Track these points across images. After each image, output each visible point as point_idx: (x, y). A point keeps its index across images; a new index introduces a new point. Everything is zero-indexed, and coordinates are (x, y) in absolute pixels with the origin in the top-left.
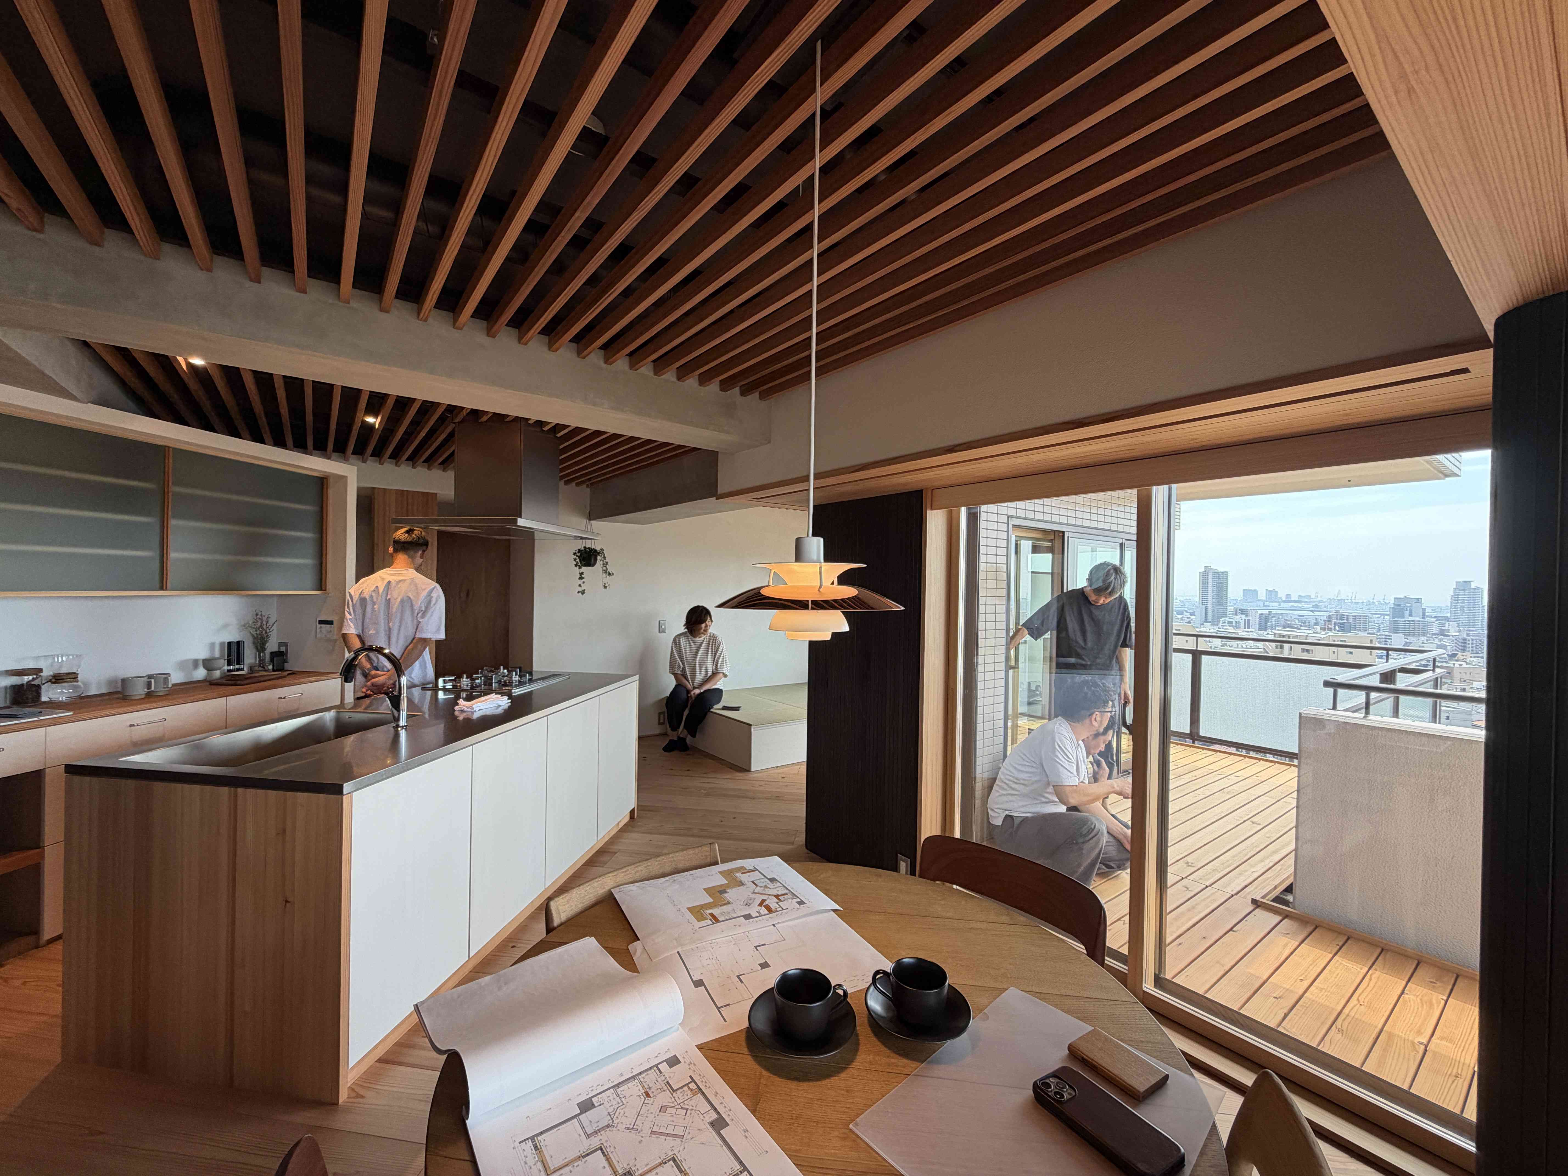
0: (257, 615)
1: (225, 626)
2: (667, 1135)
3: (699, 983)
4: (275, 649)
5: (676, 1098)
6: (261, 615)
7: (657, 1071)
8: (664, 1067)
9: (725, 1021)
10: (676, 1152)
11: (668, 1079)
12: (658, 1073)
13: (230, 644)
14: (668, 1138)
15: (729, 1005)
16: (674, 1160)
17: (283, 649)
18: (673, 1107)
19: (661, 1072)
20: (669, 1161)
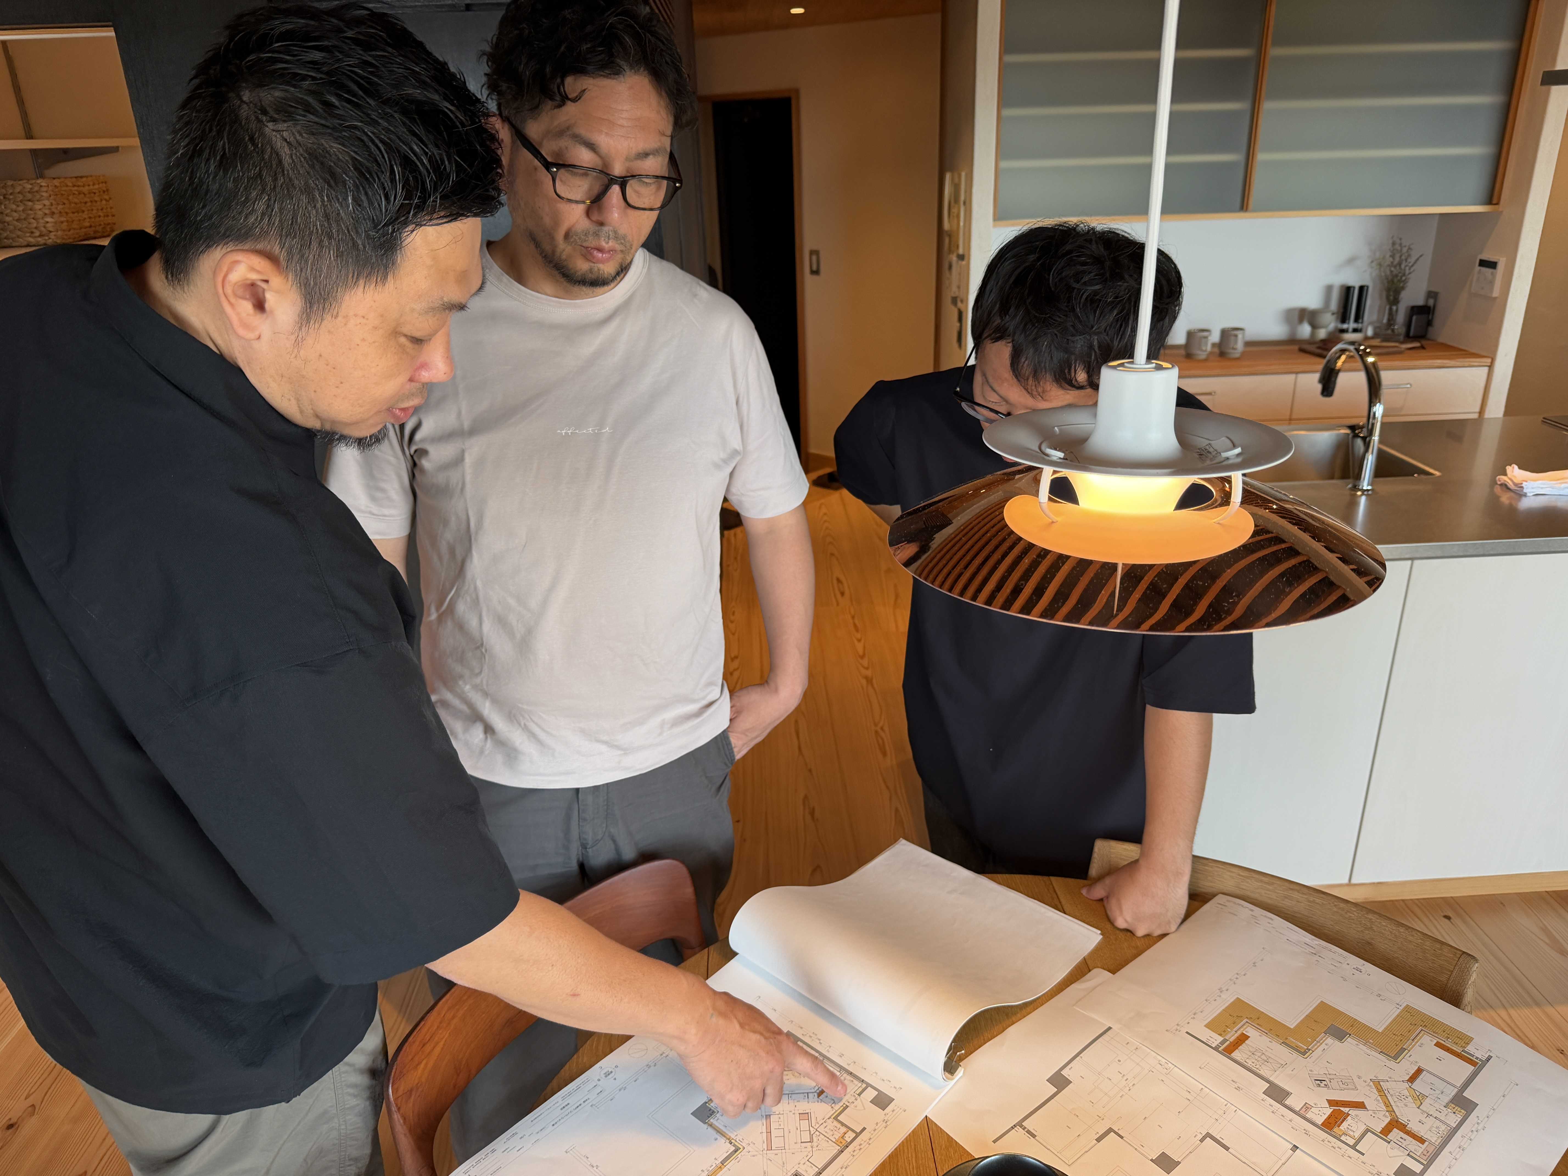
0: (1394, 244)
1: (1351, 261)
2: (769, 1132)
3: (1059, 1081)
4: (1420, 302)
5: (825, 1125)
6: (1401, 244)
7: (861, 1089)
8: (871, 1094)
9: (995, 1142)
10: (747, 1149)
11: (852, 1106)
12: (858, 1092)
13: (1347, 291)
14: (765, 1135)
15: (1034, 1136)
16: (736, 1151)
17: (1431, 302)
18: (810, 1125)
19: (859, 1095)
20: (735, 1145)
